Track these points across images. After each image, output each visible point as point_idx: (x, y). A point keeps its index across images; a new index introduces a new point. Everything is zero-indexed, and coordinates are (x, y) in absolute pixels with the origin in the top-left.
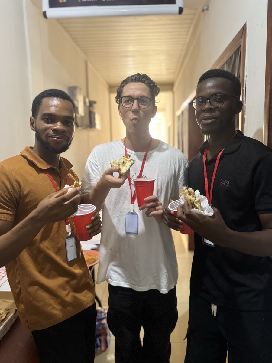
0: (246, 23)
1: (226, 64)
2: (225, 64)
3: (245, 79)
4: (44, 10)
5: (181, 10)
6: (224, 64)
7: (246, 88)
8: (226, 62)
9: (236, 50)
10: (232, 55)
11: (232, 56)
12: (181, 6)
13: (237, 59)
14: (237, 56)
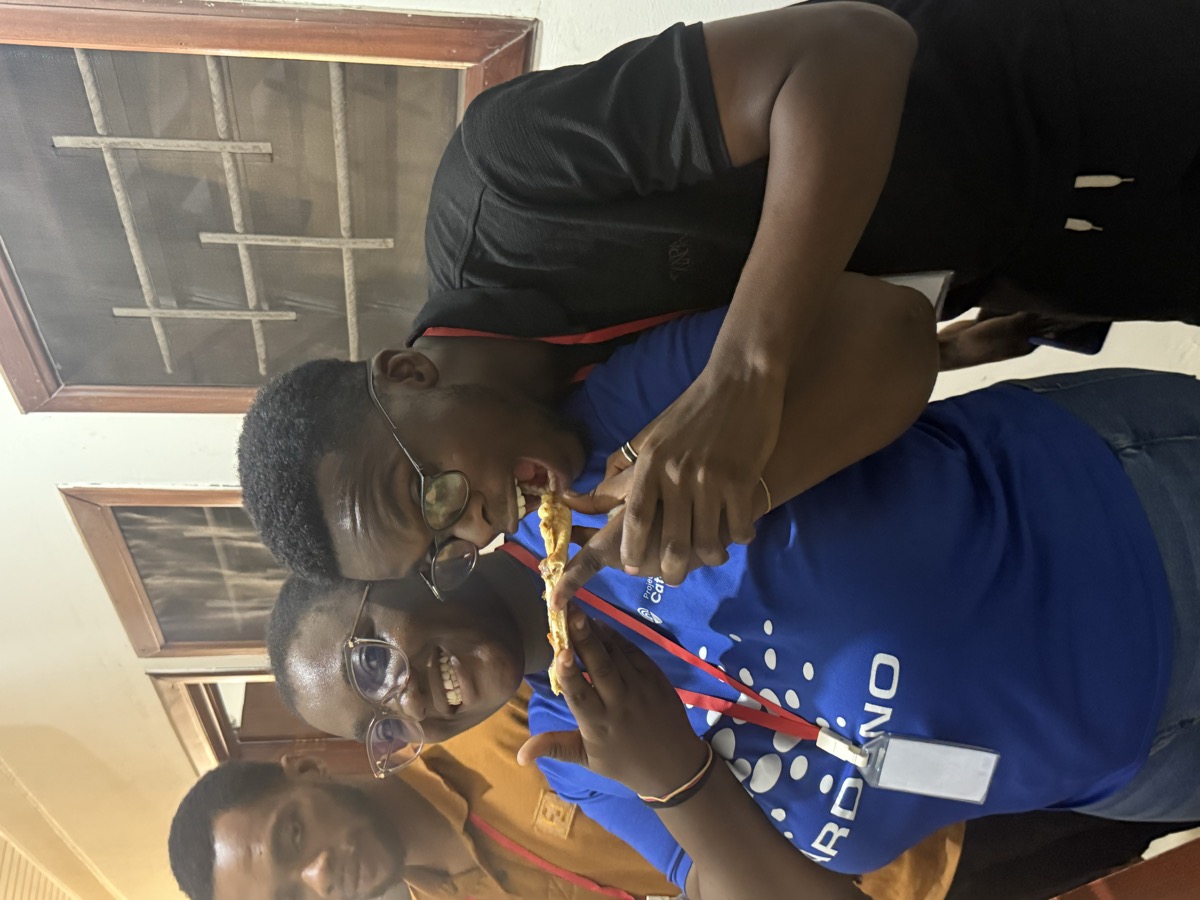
0: (60, 489)
1: (148, 576)
2: (148, 581)
3: (221, 488)
6: (145, 585)
8: (142, 577)
9: (122, 531)
10: (129, 548)
11: (133, 551)
13: (151, 528)
14: (141, 527)
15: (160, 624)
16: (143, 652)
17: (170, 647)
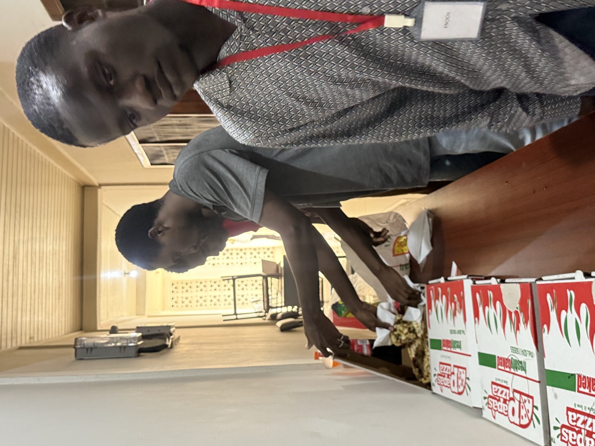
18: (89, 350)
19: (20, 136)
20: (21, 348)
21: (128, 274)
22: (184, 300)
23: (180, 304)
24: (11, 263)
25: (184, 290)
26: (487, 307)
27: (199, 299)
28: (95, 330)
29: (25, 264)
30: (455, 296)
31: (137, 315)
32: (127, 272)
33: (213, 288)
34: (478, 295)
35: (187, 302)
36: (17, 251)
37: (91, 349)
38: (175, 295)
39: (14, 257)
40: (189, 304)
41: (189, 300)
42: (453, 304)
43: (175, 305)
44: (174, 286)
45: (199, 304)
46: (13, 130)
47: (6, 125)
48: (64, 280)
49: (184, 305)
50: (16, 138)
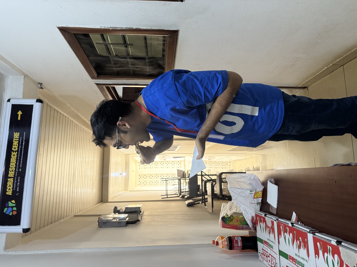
0: (57, 27)
3: (103, 28)
4: (21, 231)
5: (39, 101)
7: (110, 27)
8: (88, 57)
11: (83, 48)
12: (35, 100)
14: (84, 41)
15: (95, 70)
16: (93, 77)
17: (99, 77)
18: (105, 223)
19: (77, 123)
20: (75, 216)
21: (121, 174)
22: (144, 182)
23: (142, 184)
24: (72, 179)
25: (144, 178)
26: (326, 254)
27: (150, 182)
28: (107, 202)
29: (78, 178)
30: (300, 238)
31: (125, 190)
32: (121, 173)
33: (156, 177)
34: (318, 244)
35: (145, 183)
36: (75, 173)
37: (106, 223)
38: (140, 180)
39: (74, 176)
40: (146, 184)
41: (146, 182)
42: (298, 241)
43: (140, 184)
44: (140, 176)
45: (150, 184)
46: (74, 121)
47: (71, 119)
48: (95, 182)
49: (144, 184)
50: (76, 124)
